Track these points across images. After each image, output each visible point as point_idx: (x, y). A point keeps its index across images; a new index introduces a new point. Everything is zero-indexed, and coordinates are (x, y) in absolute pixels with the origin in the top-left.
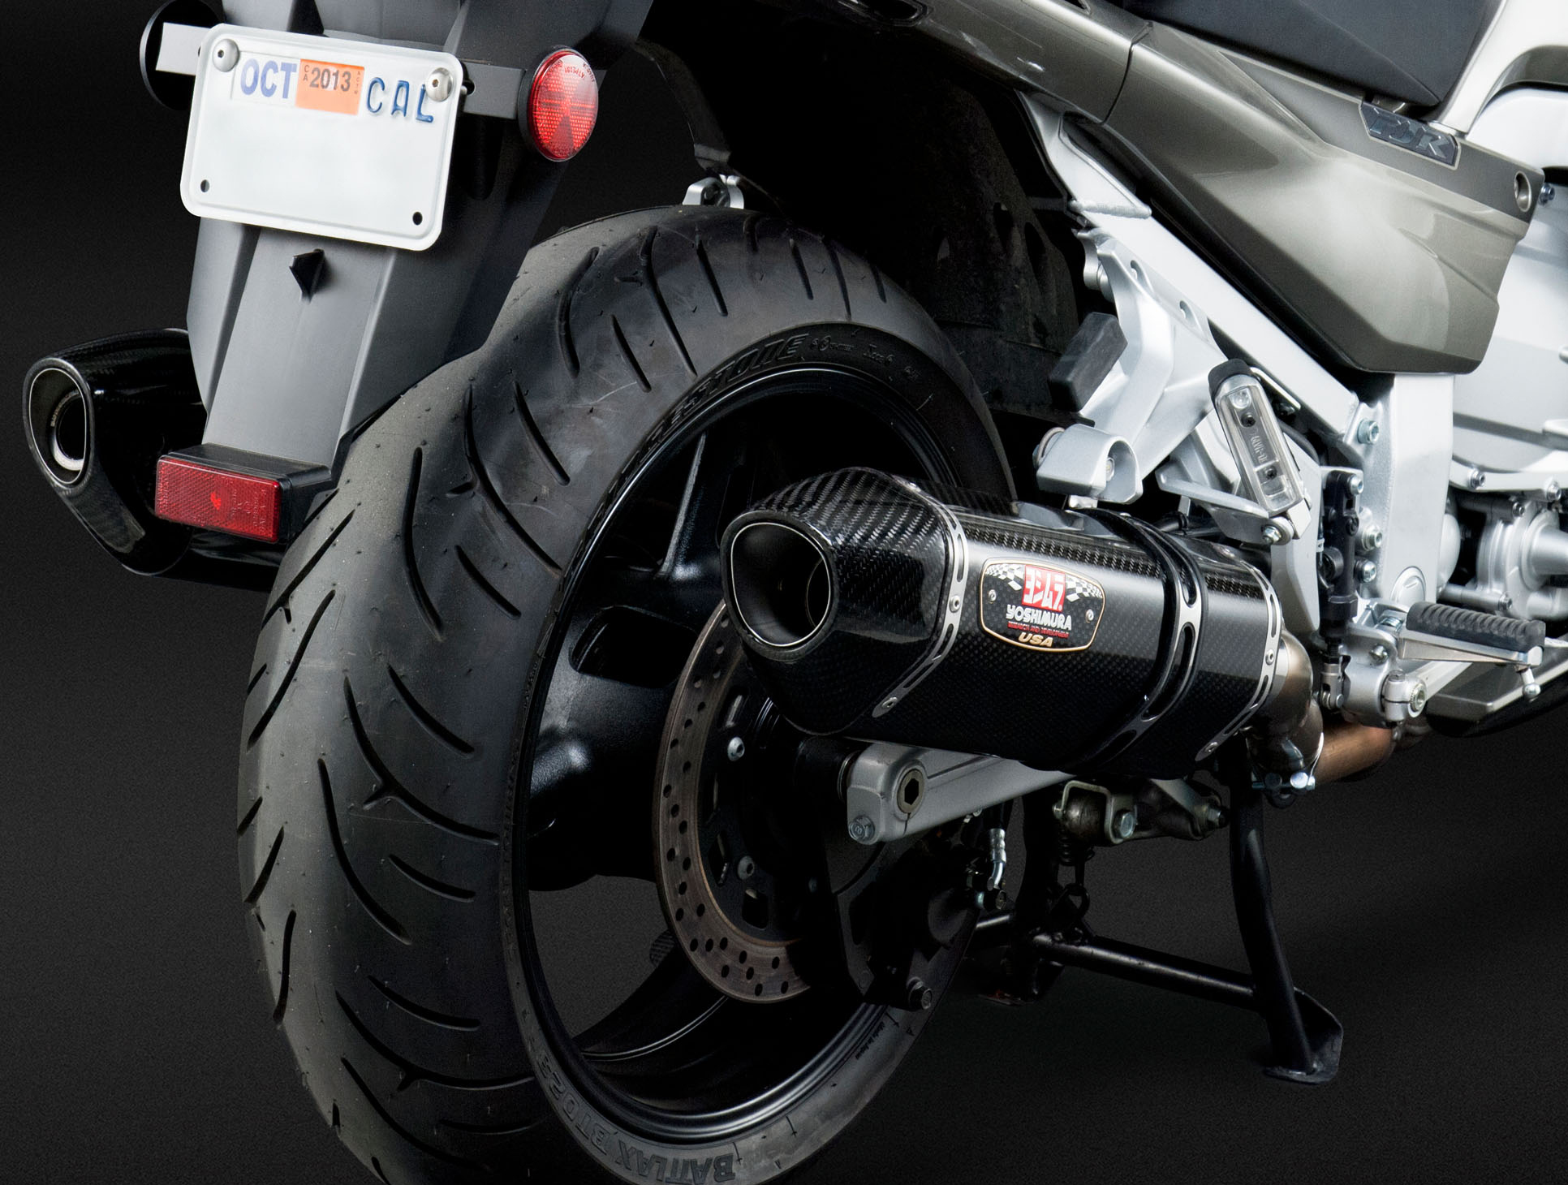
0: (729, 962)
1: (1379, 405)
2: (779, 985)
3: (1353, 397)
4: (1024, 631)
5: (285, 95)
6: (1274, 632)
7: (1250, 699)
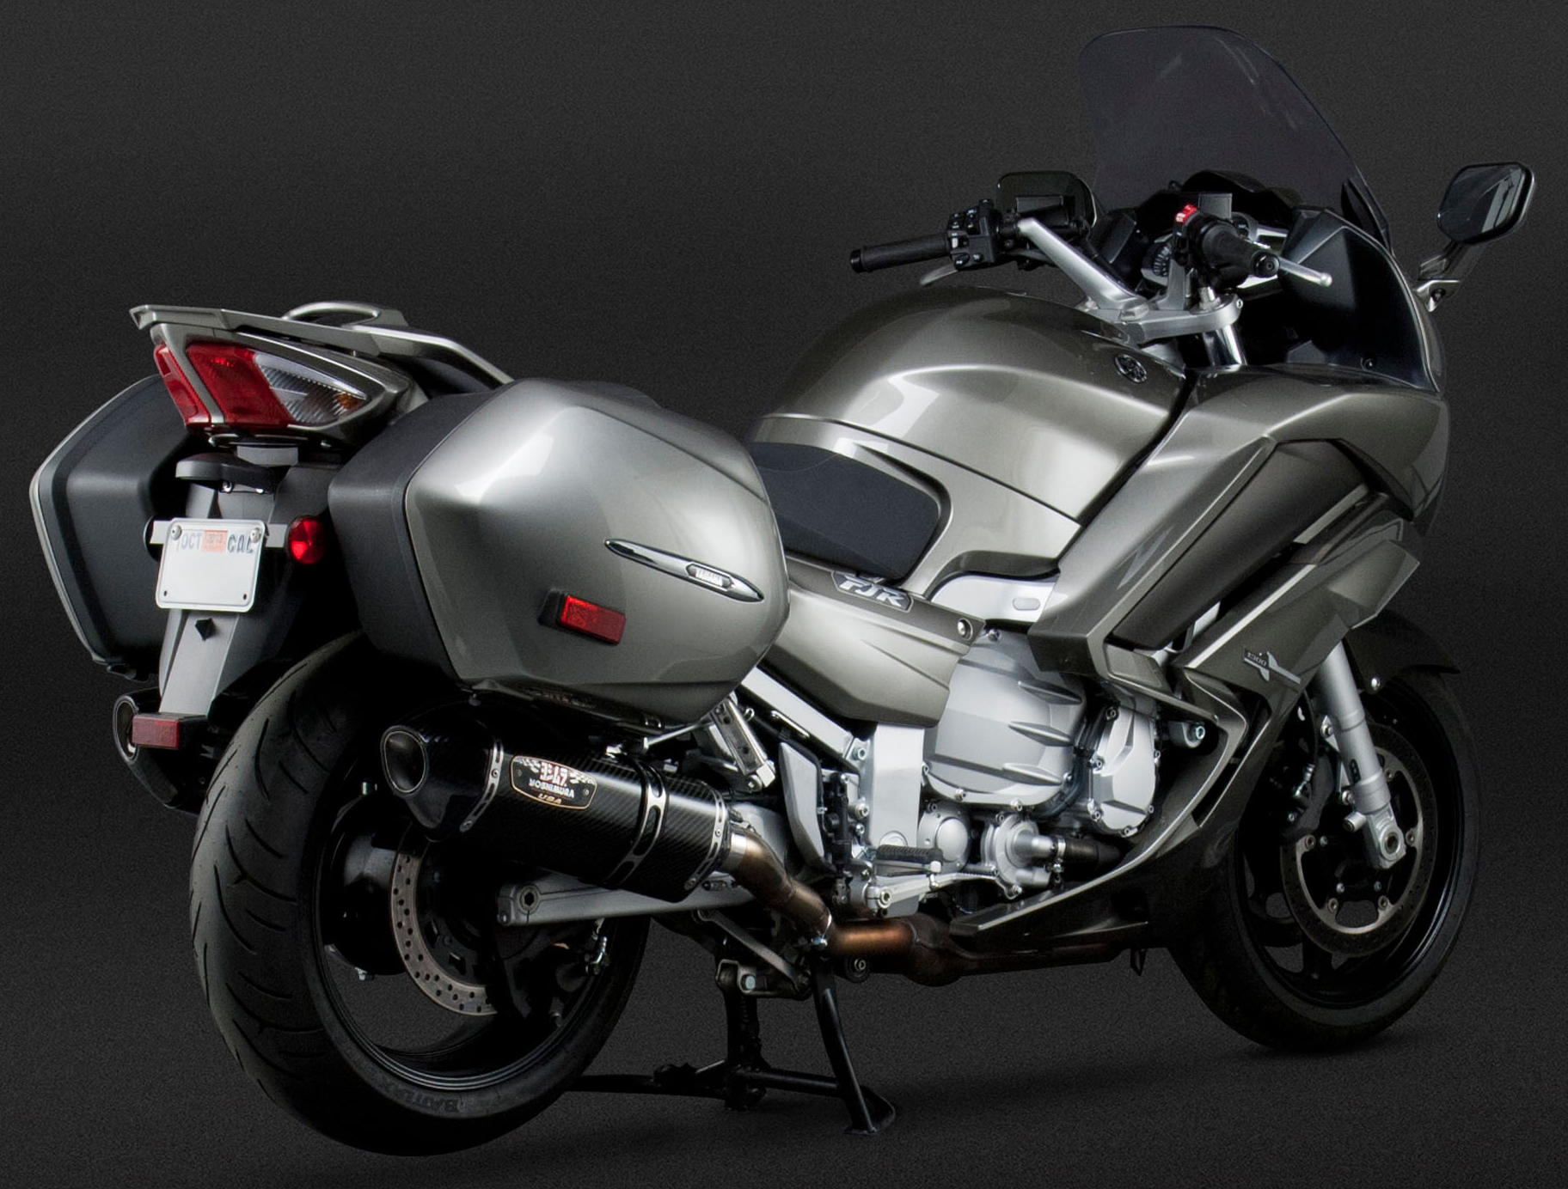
0: (441, 989)
1: (869, 741)
2: (476, 1007)
3: (848, 734)
4: (542, 793)
5: (198, 547)
6: (720, 821)
7: (706, 854)
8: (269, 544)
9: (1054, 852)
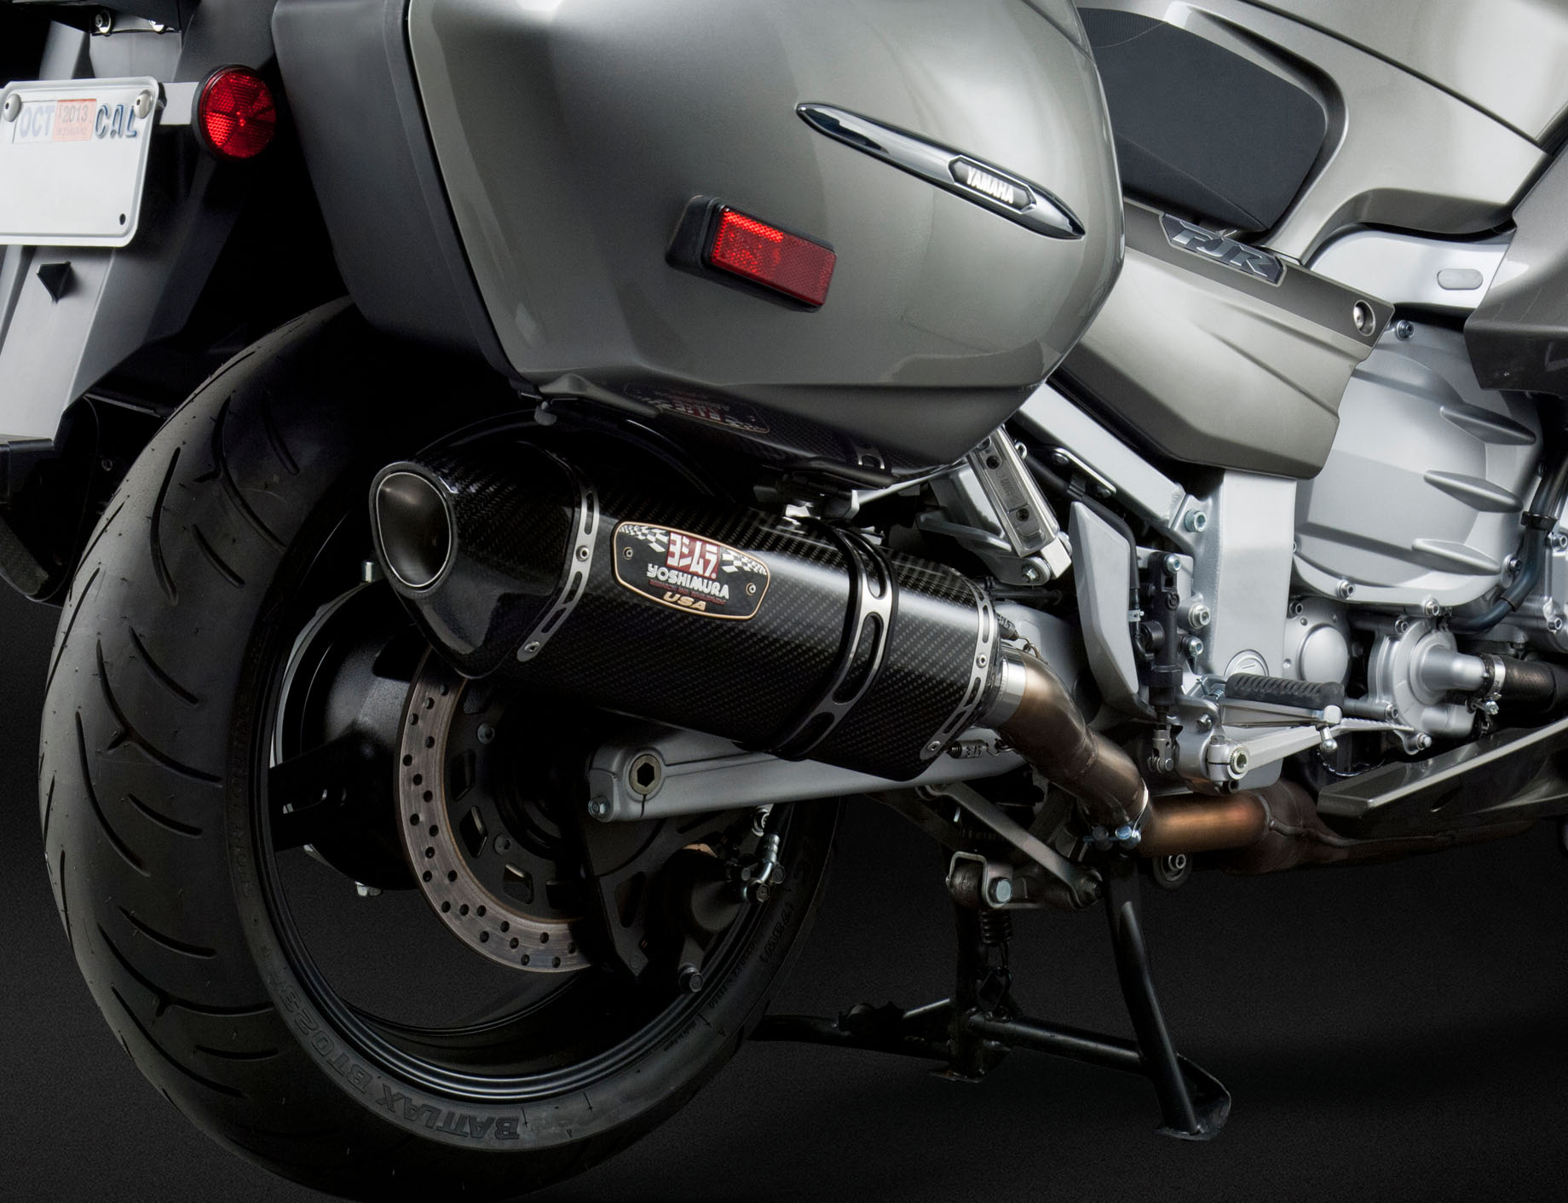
0: (488, 929)
1: (1210, 501)
2: (551, 958)
3: (1177, 489)
4: (670, 591)
6: (985, 640)
7: (962, 697)
8: (166, 120)
9: (1488, 682)
